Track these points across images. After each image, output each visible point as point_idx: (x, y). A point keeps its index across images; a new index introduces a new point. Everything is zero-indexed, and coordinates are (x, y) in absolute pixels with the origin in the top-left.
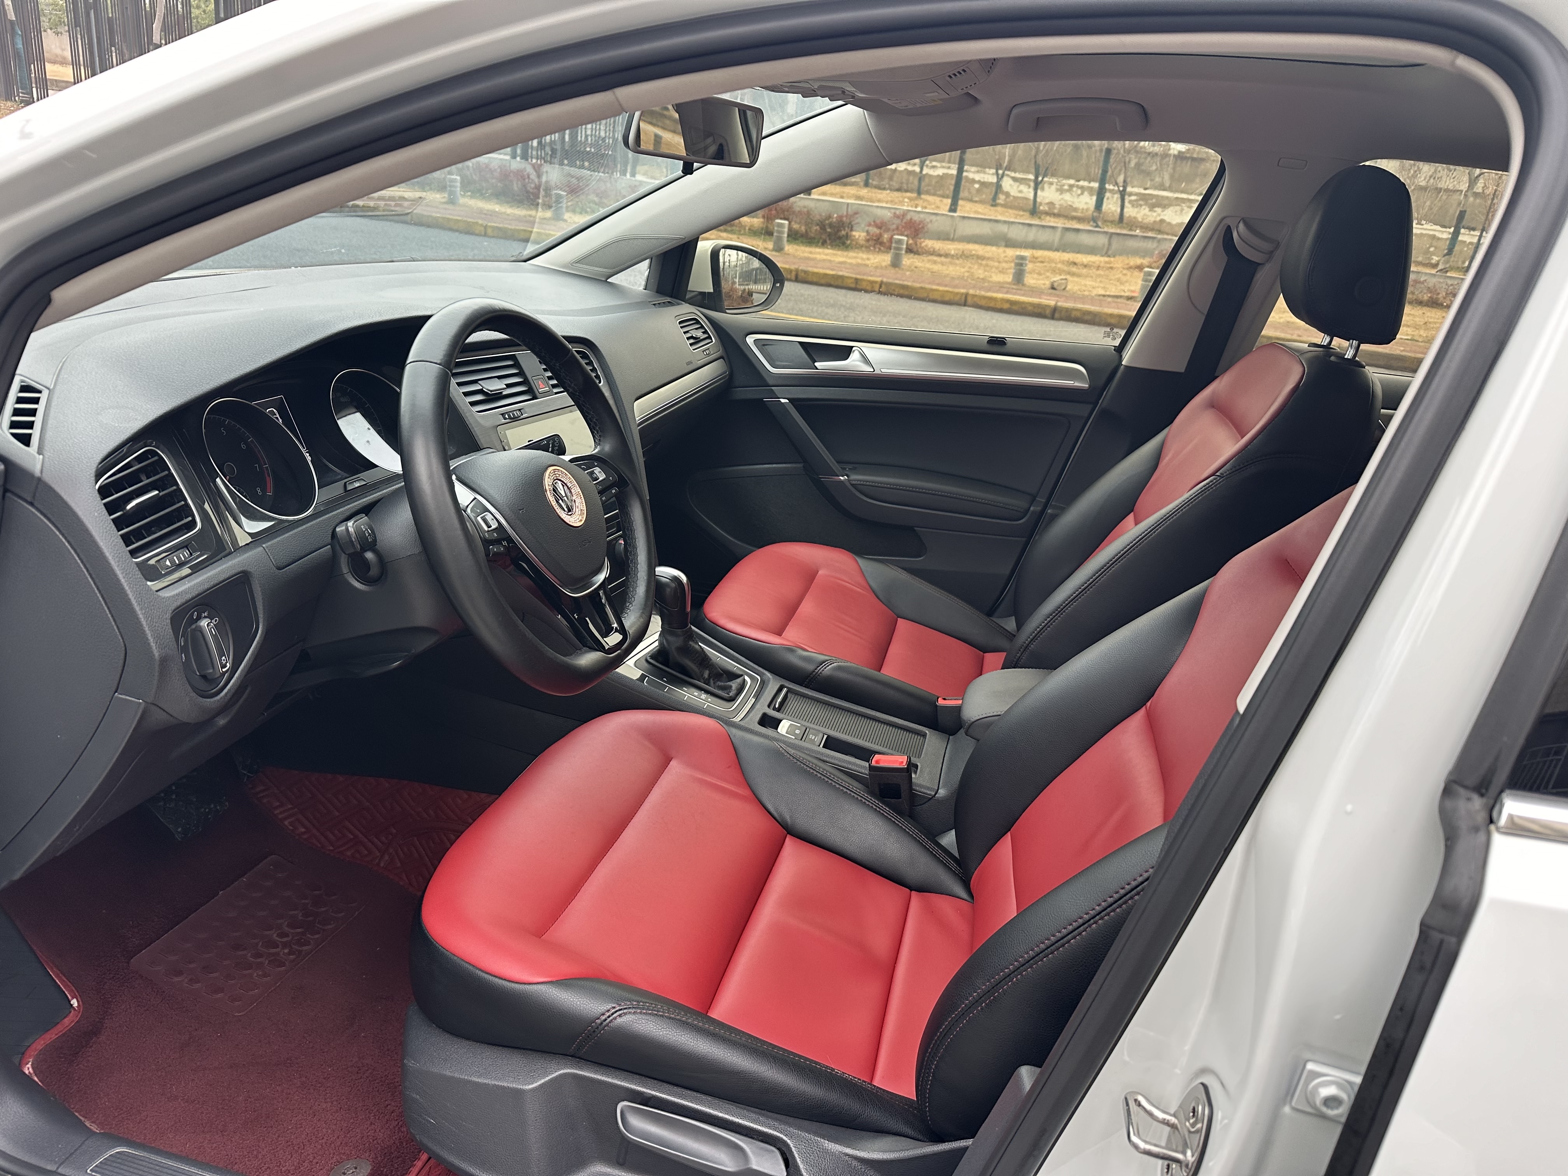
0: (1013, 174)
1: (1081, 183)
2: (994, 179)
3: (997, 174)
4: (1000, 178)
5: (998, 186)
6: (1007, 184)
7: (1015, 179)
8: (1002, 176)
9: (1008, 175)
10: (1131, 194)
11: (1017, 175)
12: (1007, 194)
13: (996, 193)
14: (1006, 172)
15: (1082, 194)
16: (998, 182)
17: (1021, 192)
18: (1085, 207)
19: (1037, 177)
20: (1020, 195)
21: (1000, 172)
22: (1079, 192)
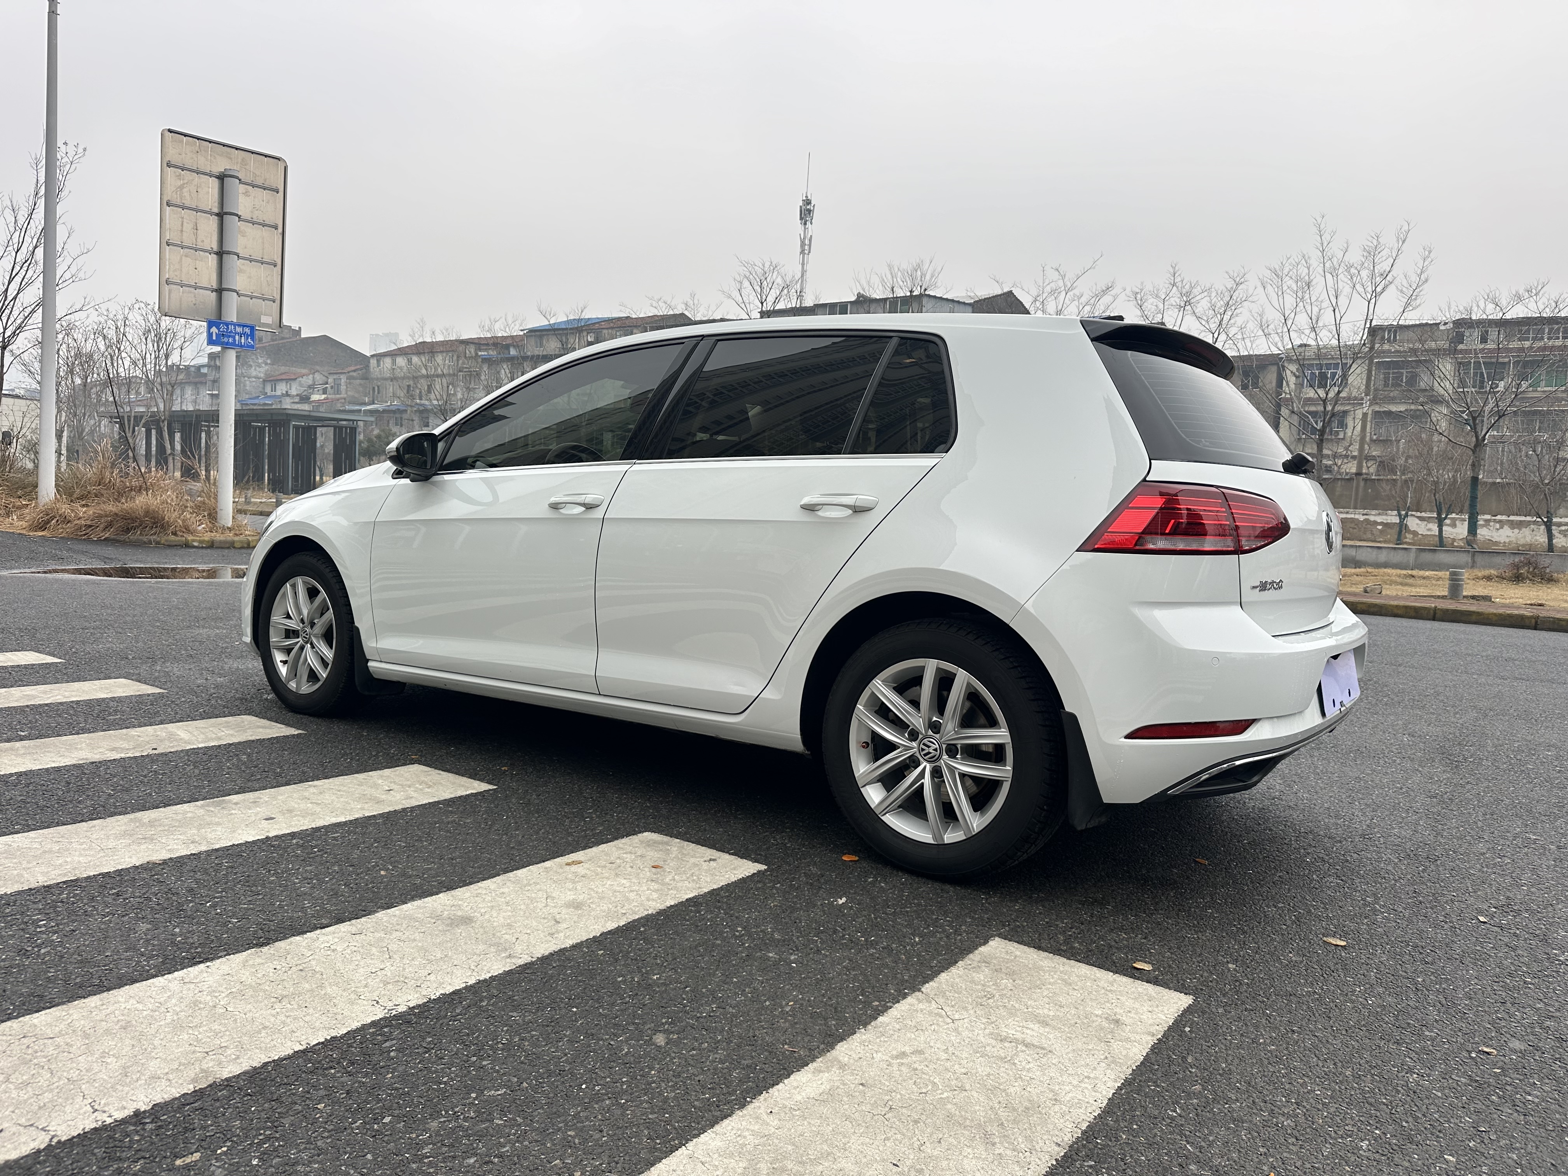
0: (1419, 514)
1: (1499, 517)
2: (1396, 520)
3: (1400, 515)
4: (1402, 519)
5: (1402, 528)
6: (1413, 523)
7: (1421, 519)
8: (1406, 515)
9: (1412, 515)
10: (1559, 525)
11: (1423, 514)
12: (1415, 533)
13: (1400, 532)
14: (1410, 513)
15: (1502, 527)
16: (1401, 522)
17: (1429, 530)
18: (1507, 540)
19: (1439, 514)
20: (1429, 533)
21: (1403, 513)
22: (1498, 526)
